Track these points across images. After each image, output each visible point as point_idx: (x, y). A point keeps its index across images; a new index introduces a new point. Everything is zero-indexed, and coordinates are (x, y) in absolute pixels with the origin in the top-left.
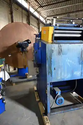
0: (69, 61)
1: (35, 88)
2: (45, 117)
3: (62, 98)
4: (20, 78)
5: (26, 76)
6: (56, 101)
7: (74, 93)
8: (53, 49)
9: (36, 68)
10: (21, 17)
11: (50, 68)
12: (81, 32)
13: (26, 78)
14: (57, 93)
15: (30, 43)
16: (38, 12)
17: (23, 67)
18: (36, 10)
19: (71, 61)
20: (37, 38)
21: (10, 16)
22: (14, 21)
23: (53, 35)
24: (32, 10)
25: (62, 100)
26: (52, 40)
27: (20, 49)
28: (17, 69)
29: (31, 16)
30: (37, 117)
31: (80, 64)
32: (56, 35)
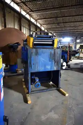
0: (43, 59)
1: (23, 80)
2: (27, 95)
3: (39, 83)
4: (11, 73)
5: (17, 72)
6: (35, 85)
7: (51, 82)
8: (32, 51)
9: (23, 64)
10: (13, 20)
11: (30, 63)
12: (52, 41)
13: (17, 73)
14: (36, 80)
15: (20, 45)
16: (30, 15)
17: (14, 64)
18: (28, 13)
19: (44, 60)
20: (24, 43)
21: (3, 19)
22: (7, 27)
23: (33, 43)
24: (23, 13)
25: (39, 84)
26: (33, 46)
27: (12, 49)
28: (9, 66)
29: (23, 19)
30: (22, 96)
31: (50, 61)
32: (35, 42)
